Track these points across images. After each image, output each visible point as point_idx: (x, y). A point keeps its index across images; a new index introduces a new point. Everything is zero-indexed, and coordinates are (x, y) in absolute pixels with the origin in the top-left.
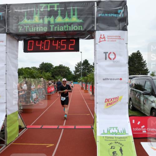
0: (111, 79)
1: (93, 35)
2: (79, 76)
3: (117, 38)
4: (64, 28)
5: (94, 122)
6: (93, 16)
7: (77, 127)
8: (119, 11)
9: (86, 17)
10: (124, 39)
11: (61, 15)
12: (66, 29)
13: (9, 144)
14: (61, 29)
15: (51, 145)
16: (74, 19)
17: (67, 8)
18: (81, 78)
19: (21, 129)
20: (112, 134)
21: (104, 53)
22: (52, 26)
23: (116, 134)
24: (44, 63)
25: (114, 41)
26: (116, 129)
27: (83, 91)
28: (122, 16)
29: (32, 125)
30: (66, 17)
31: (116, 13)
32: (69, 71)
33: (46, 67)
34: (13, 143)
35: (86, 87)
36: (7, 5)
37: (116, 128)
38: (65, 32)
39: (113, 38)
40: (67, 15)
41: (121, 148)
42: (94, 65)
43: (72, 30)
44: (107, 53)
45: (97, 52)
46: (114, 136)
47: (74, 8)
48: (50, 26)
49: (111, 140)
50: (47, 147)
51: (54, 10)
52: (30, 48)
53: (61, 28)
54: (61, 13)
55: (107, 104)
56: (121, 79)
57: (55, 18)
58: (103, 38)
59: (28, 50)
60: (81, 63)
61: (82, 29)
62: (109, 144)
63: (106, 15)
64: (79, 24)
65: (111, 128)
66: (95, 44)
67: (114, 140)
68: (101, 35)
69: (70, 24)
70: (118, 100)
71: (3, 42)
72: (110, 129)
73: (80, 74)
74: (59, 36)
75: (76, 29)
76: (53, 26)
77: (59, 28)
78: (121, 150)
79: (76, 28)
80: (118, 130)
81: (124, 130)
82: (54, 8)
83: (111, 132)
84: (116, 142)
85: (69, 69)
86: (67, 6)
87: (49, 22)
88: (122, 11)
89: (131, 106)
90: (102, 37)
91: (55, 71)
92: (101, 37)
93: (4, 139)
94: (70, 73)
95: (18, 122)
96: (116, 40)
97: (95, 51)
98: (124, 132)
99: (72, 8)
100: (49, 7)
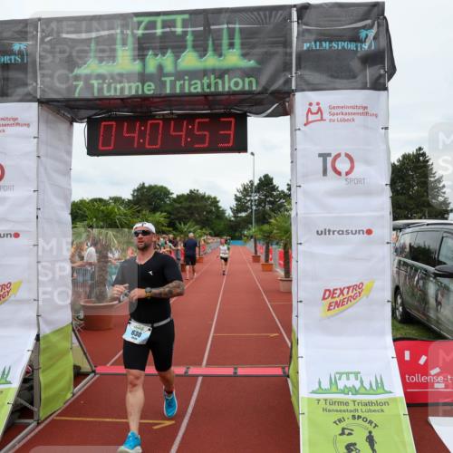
0: (341, 233)
1: (287, 104)
2: (247, 221)
3: (356, 111)
4: (202, 85)
5: (291, 357)
6: (288, 50)
7: (242, 371)
8: (363, 34)
9: (266, 53)
10: (376, 116)
11: (195, 47)
12: (209, 86)
13: (46, 419)
14: (196, 88)
16: (233, 58)
17: (212, 27)
18: (253, 229)
19: (79, 375)
21: (320, 155)
22: (168, 80)
23: (356, 392)
24: (147, 185)
25: (347, 120)
27: (258, 266)
29: (113, 364)
30: (210, 53)
31: (355, 38)
32: (218, 208)
33: (150, 198)
34: (59, 415)
35: (267, 256)
36: (40, 19)
37: (357, 374)
38: (206, 96)
39: (344, 111)
40: (210, 48)
41: (370, 432)
42: (289, 189)
43: (227, 89)
44: (329, 155)
45: (299, 154)
46: (351, 397)
47: (230, 26)
48: (163, 79)
49: (340, 411)
51: (175, 32)
52: (106, 143)
53: (196, 84)
54: (194, 41)
55: (330, 305)
56: (369, 232)
57: (177, 57)
58: (316, 112)
59: (101, 148)
60: (252, 184)
61: (254, 88)
62: (335, 422)
63: (326, 45)
64: (246, 73)
65: (341, 374)
66: (294, 130)
67: (351, 411)
68: (311, 104)
69: (221, 74)
70: (360, 293)
71: (28, 125)
72: (338, 376)
73: (249, 216)
74: (188, 107)
75: (239, 88)
76: (173, 78)
77: (190, 85)
78: (371, 440)
79: (236, 84)
80: (362, 382)
81: (379, 381)
82: (175, 27)
83: (341, 386)
84: (356, 414)
85: (218, 202)
86: (211, 21)
87: (160, 68)
88: (372, 33)
89: (401, 309)
90: (314, 109)
91: (176, 209)
92: (309, 110)
93: (32, 404)
94: (220, 214)
95: (73, 355)
96: (355, 117)
97: (294, 149)
98: (380, 386)
99: (225, 26)
100: (159, 24)
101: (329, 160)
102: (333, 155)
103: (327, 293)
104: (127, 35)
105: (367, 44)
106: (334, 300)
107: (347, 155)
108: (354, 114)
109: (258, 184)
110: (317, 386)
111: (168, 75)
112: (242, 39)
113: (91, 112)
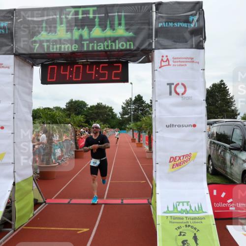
0: (179, 126)
1: (150, 56)
2: (129, 120)
3: (187, 60)
4: (104, 46)
5: (152, 194)
6: (151, 27)
7: (125, 201)
8: (191, 18)
9: (139, 28)
10: (198, 63)
11: (100, 25)
13: (18, 228)
14: (100, 48)
15: (85, 230)
16: (121, 31)
17: (109, 14)
18: (132, 125)
19: (37, 204)
20: (182, 212)
21: (168, 84)
22: (85, 43)
23: (188, 212)
24: (74, 100)
25: (183, 65)
26: (188, 205)
27: (135, 144)
28: (196, 26)
29: (55, 198)
30: (108, 28)
31: (187, 21)
32: (113, 113)
33: (76, 107)
34: (26, 226)
35: (139, 139)
36: (15, 10)
37: (188, 202)
38: (106, 52)
39: (181, 60)
40: (108, 26)
41: (195, 234)
42: (151, 103)
43: (117, 48)
44: (173, 84)
45: (156, 83)
46: (184, 215)
47: (119, 14)
48: (83, 42)
49: (179, 223)
50: (79, 232)
51: (89, 17)
53: (100, 45)
54: (99, 22)
55: (173, 165)
56: (194, 126)
57: (90, 30)
58: (166, 61)
59: (48, 80)
60: (131, 100)
61: (132, 48)
62: (176, 229)
63: (171, 24)
65: (179, 203)
66: (154, 71)
67: (185, 223)
68: (163, 56)
69: (114, 40)
70: (189, 159)
71: (9, 68)
72: (177, 204)
73: (130, 117)
75: (124, 48)
76: (88, 42)
77: (97, 46)
78: (195, 238)
79: (123, 45)
80: (191, 207)
81: (200, 206)
82: (89, 14)
83: (179, 209)
84: (188, 224)
85: (113, 109)
86: (109, 11)
87: (81, 36)
88: (196, 18)
89: (211, 167)
90: (165, 59)
91: (90, 113)
92: (162, 60)
93: (11, 220)
94: (114, 116)
95: (33, 193)
96: (187, 63)
97: (154, 81)
98: (200, 209)
99: (116, 14)
100: (80, 13)
101: (173, 87)
102: (175, 84)
103: (172, 159)
104: (63, 18)
105: (193, 24)
106: (176, 163)
107: (183, 84)
108: (186, 62)
109: (135, 100)
110: (166, 209)
111: (85, 40)
112: (125, 20)
113: (43, 61)
